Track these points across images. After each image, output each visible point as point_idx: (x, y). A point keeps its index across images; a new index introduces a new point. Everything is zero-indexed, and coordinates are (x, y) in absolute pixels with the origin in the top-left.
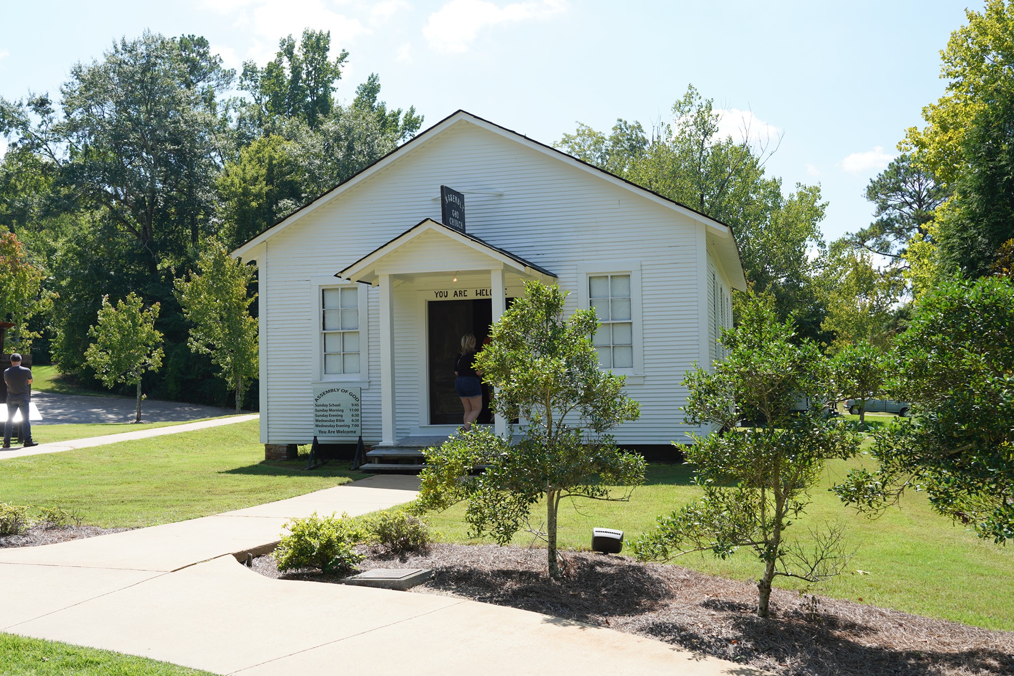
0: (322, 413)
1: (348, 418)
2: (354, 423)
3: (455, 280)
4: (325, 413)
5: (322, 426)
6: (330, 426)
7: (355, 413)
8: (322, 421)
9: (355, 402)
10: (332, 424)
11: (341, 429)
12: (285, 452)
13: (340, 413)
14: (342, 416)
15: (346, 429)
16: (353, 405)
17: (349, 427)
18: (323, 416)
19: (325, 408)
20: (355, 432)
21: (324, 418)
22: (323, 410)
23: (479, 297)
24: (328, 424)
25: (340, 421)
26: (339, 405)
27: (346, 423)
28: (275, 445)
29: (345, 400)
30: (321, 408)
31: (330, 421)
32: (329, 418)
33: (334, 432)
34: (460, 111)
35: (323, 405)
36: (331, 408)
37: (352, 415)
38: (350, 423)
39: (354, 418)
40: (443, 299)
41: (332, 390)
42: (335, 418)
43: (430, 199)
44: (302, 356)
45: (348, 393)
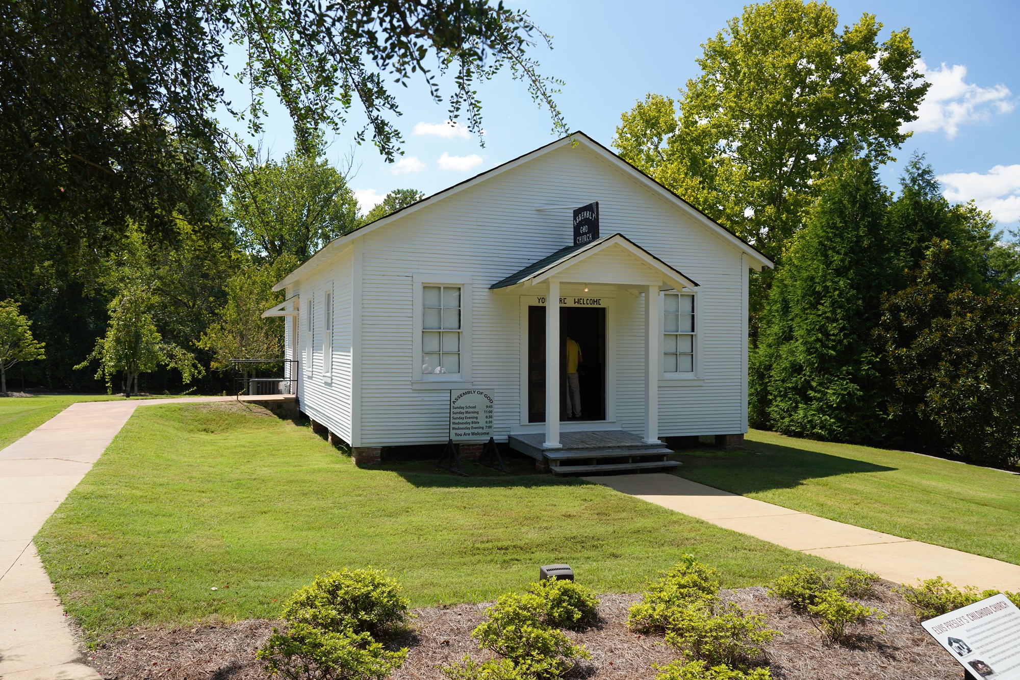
0: (458, 416)
1: (482, 421)
2: (488, 425)
3: (586, 290)
4: (462, 416)
5: (459, 429)
6: (466, 428)
7: (488, 415)
8: (459, 423)
9: (489, 404)
10: (468, 426)
11: (476, 431)
12: (379, 455)
13: (475, 415)
14: (477, 418)
15: (480, 431)
16: (487, 407)
17: (483, 428)
18: (460, 418)
19: (461, 410)
20: (488, 434)
21: (461, 421)
22: (460, 413)
23: (577, 305)
24: (464, 426)
25: (475, 423)
26: (475, 407)
27: (480, 425)
28: (368, 448)
29: (478, 401)
30: (458, 410)
31: (466, 423)
32: (465, 421)
33: (469, 434)
34: (579, 132)
35: (460, 408)
36: (467, 410)
37: (487, 417)
38: (484, 425)
39: (488, 420)
41: (469, 393)
42: (470, 421)
43: (534, 209)
45: (483, 395)
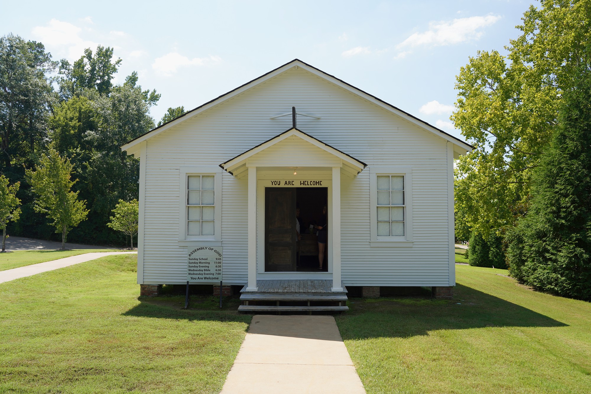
0: (193, 265)
1: (213, 268)
2: (217, 272)
3: (295, 173)
4: (196, 265)
5: (193, 274)
6: (199, 274)
7: (218, 265)
8: (194, 270)
9: (218, 257)
10: (201, 272)
11: (208, 276)
12: (156, 290)
13: (207, 265)
14: (208, 267)
15: (211, 276)
16: (217, 259)
17: (213, 274)
18: (194, 267)
19: (196, 261)
20: (218, 278)
21: (195, 269)
22: (194, 263)
23: (302, 186)
24: (198, 272)
25: (207, 270)
26: (207, 259)
27: (211, 272)
28: (149, 285)
29: (211, 256)
30: (193, 261)
31: (200, 270)
32: (198, 269)
33: (202, 278)
34: (296, 60)
35: (195, 259)
36: (200, 261)
37: (216, 267)
38: (215, 272)
39: (217, 269)
40: (277, 186)
41: (202, 249)
42: (203, 269)
43: (269, 118)
44: (171, 222)
45: (213, 251)
